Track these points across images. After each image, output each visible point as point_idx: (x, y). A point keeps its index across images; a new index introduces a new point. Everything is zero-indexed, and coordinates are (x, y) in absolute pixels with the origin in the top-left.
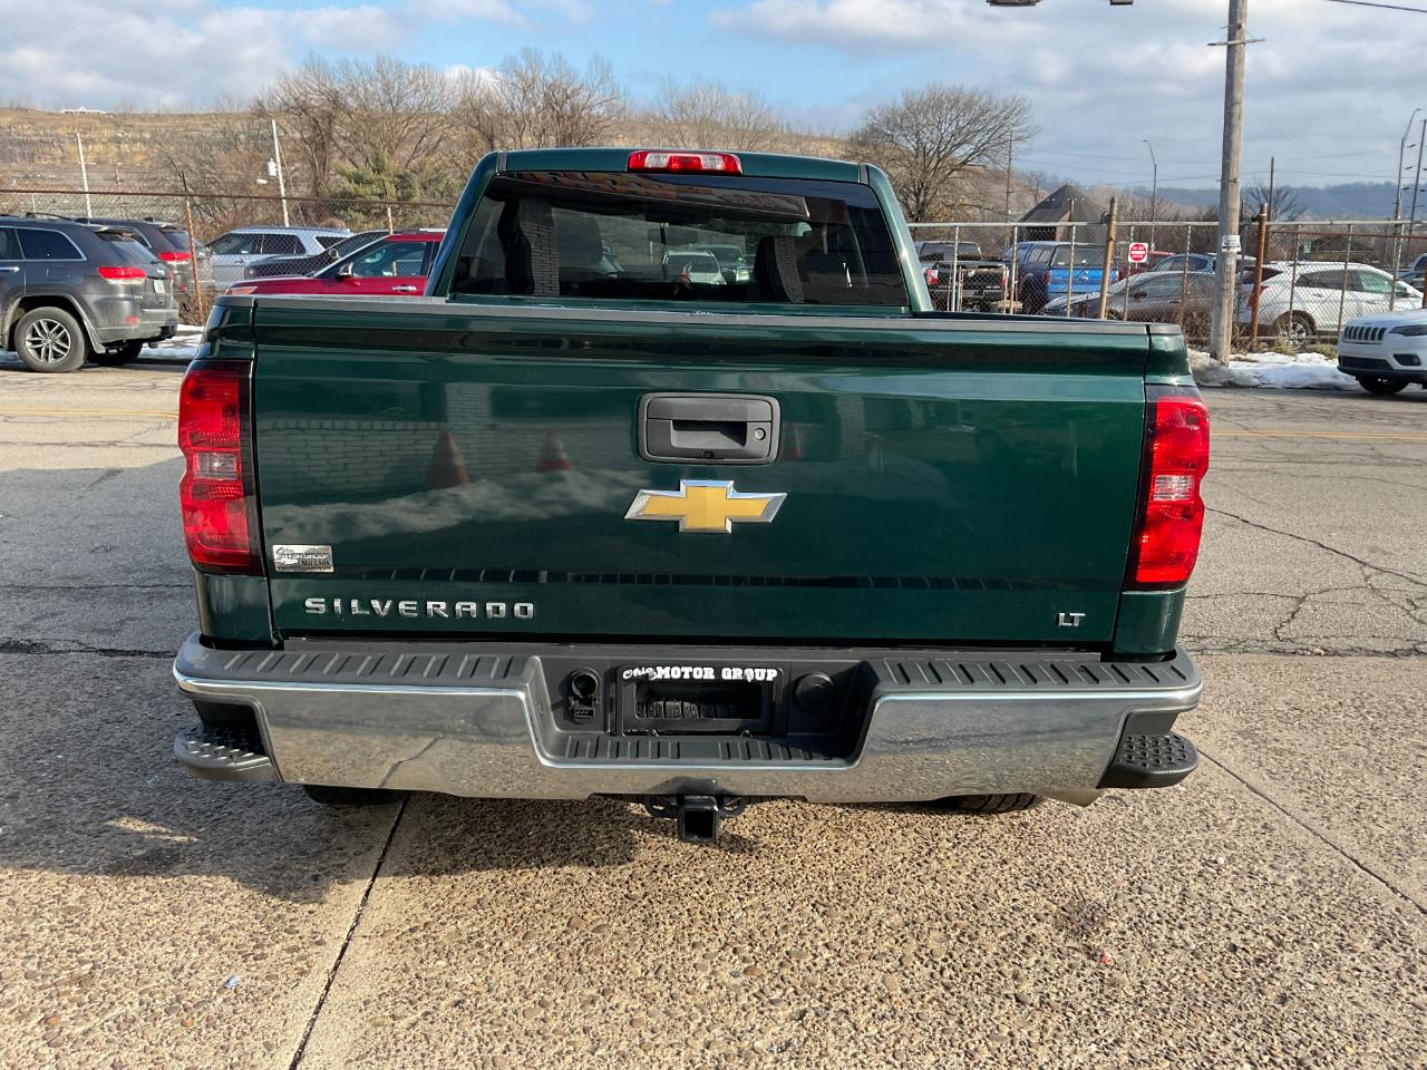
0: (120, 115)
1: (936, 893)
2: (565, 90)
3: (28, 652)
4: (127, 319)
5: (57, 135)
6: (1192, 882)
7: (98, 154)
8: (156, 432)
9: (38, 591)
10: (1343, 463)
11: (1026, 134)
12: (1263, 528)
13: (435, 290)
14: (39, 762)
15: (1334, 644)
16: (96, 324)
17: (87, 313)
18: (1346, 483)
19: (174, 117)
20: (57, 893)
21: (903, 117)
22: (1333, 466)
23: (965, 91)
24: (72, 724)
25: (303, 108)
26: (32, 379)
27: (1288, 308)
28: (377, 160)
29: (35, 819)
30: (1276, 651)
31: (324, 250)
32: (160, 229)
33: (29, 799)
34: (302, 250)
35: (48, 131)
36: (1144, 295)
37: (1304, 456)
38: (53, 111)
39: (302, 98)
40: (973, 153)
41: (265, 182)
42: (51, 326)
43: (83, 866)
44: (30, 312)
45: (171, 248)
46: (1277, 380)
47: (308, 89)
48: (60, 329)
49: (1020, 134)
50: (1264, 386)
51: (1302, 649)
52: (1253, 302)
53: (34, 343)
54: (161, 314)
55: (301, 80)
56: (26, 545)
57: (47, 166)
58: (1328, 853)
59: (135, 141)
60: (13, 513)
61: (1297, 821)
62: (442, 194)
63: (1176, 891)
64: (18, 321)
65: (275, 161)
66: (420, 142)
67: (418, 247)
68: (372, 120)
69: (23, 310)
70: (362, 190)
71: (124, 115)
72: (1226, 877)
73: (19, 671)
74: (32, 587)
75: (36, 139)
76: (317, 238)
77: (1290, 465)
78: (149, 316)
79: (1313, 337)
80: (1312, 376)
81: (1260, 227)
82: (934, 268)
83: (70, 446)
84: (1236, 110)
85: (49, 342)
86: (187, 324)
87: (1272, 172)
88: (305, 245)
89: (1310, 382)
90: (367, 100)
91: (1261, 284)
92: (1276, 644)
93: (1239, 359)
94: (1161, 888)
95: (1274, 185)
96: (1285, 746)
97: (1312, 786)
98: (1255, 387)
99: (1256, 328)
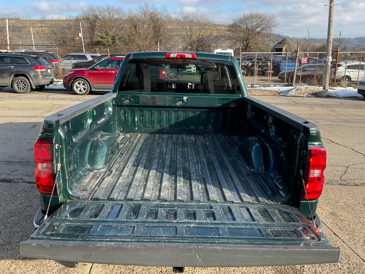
0: (42, 20)
1: (246, 271)
2: (155, 14)
3: (9, 182)
4: (41, 80)
5: (26, 26)
6: (318, 268)
7: (37, 30)
8: (47, 113)
9: (13, 163)
10: (359, 122)
11: (275, 25)
12: (337, 144)
13: (114, 90)
14: (8, 220)
15: (357, 182)
16: (33, 81)
17: (30, 78)
18: (359, 129)
19: (56, 20)
20: (8, 267)
21: (243, 20)
22: (356, 124)
23: (259, 13)
24: (18, 207)
25: (88, 19)
26: (17, 96)
27: (344, 75)
28: (107, 32)
29: (5, 240)
30: (340, 184)
31: (92, 59)
32: (50, 54)
33: (4, 233)
34: (86, 59)
35: (24, 24)
36: (306, 70)
37: (348, 120)
38: (25, 19)
39: (88, 16)
40: (261, 30)
41: (78, 38)
42: (22, 81)
43: (16, 258)
44: (17, 78)
45: (53, 59)
46: (341, 95)
47: (89, 14)
48: (24, 82)
49: (274, 25)
50: (337, 97)
51: (348, 184)
52: (335, 73)
53: (18, 86)
54: (50, 78)
55: (87, 12)
56: (11, 148)
57: (24, 33)
58: (356, 258)
59: (46, 27)
60: (8, 138)
61: (347, 245)
62: (123, 41)
63: (313, 271)
64: (13, 80)
65: (81, 33)
66: (118, 27)
67: (115, 61)
68: (105, 22)
69: (15, 77)
70: (103, 40)
72: (327, 266)
73: (6, 189)
74: (12, 162)
75: (21, 26)
76: (90, 56)
77: (345, 123)
78: (47, 79)
79: (350, 83)
80: (350, 94)
81: (337, 53)
82: (250, 62)
83: (25, 117)
84: (331, 23)
85: (21, 86)
86: (57, 79)
87: (340, 35)
88: (88, 58)
89: (350, 96)
90: (104, 16)
91: (337, 68)
92: (341, 182)
93: (331, 89)
94: (309, 270)
95: (341, 37)
96: (343, 218)
97: (351, 233)
98: (335, 97)
99: (335, 80)
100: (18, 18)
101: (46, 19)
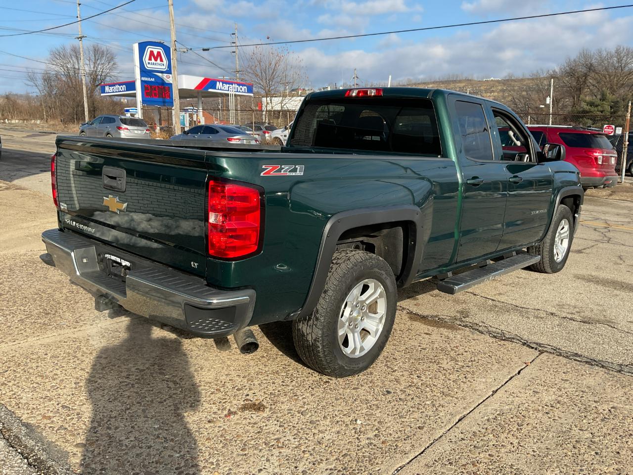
5: (481, 90)
25: (573, 72)
28: (604, 95)
35: (477, 88)
38: (480, 80)
39: (574, 68)
41: (543, 106)
47: (579, 64)
55: (577, 60)
59: (510, 90)
65: (550, 97)
70: (593, 109)
71: (508, 80)
75: (472, 91)
90: (608, 67)
100: (470, 78)
101: (513, 78)
